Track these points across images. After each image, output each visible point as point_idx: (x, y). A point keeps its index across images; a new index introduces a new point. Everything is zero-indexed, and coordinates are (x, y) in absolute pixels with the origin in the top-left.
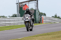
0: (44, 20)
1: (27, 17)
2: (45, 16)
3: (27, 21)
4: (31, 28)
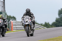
0: (14, 27)
1: (27, 20)
2: (15, 20)
3: (27, 24)
4: (32, 32)
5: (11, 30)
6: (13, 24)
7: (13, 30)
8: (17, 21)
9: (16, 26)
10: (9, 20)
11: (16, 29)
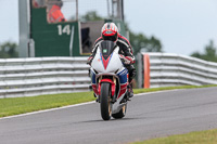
0: (152, 74)
2: (159, 51)
5: (143, 86)
6: (149, 65)
7: (151, 87)
8: (165, 54)
9: (160, 70)
10: (137, 51)
11: (160, 83)
